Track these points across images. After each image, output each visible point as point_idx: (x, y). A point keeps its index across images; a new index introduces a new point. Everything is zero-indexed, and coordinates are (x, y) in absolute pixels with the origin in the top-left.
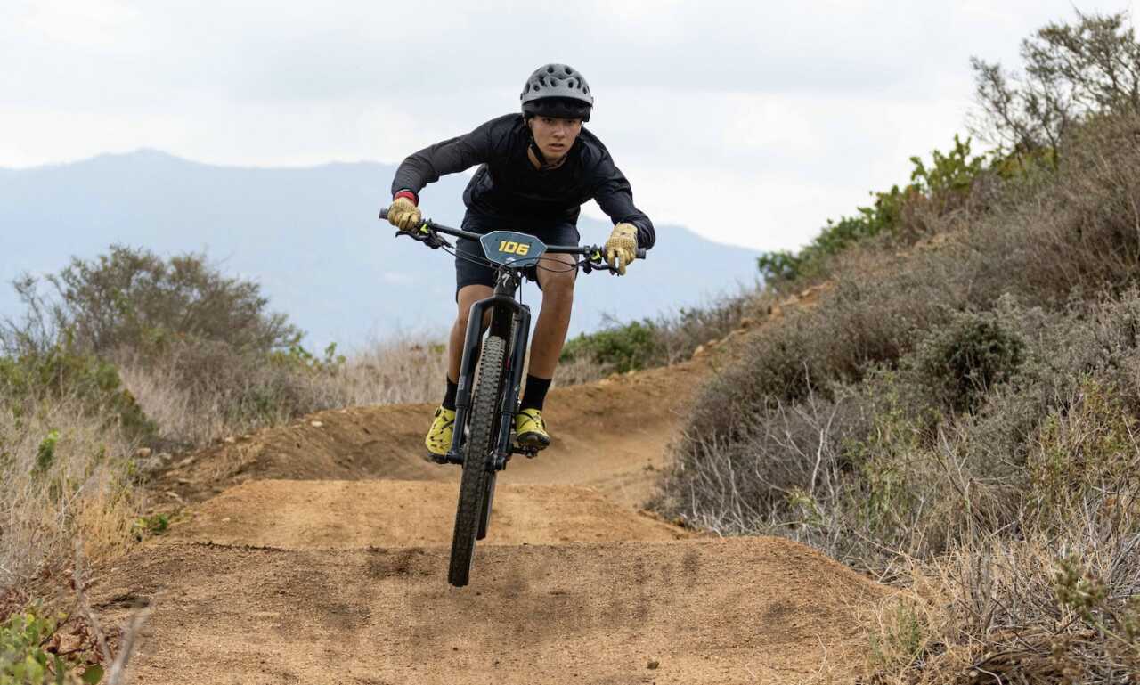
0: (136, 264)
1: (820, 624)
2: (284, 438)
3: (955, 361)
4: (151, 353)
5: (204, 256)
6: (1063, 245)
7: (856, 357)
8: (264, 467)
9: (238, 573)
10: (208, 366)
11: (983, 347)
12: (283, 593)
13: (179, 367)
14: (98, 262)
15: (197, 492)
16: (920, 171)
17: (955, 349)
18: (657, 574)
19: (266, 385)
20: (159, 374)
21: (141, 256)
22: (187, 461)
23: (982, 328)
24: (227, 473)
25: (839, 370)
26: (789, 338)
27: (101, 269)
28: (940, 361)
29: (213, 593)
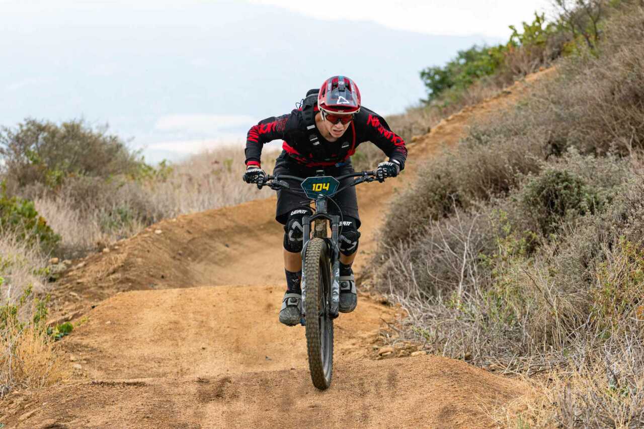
0: (41, 129)
1: (472, 420)
2: (139, 247)
3: (543, 196)
4: (54, 187)
5: (82, 121)
6: (604, 104)
7: (483, 182)
8: (128, 268)
9: (120, 405)
10: (89, 193)
11: (559, 187)
12: (148, 417)
13: (71, 195)
14: (18, 127)
15: (89, 288)
16: (515, 34)
17: (543, 189)
18: (373, 389)
19: (126, 202)
20: (59, 200)
21: (44, 124)
22: (81, 265)
23: (559, 175)
24: (105, 273)
25: (473, 191)
26: (442, 171)
27: (20, 131)
28: (534, 197)
29: (106, 420)
